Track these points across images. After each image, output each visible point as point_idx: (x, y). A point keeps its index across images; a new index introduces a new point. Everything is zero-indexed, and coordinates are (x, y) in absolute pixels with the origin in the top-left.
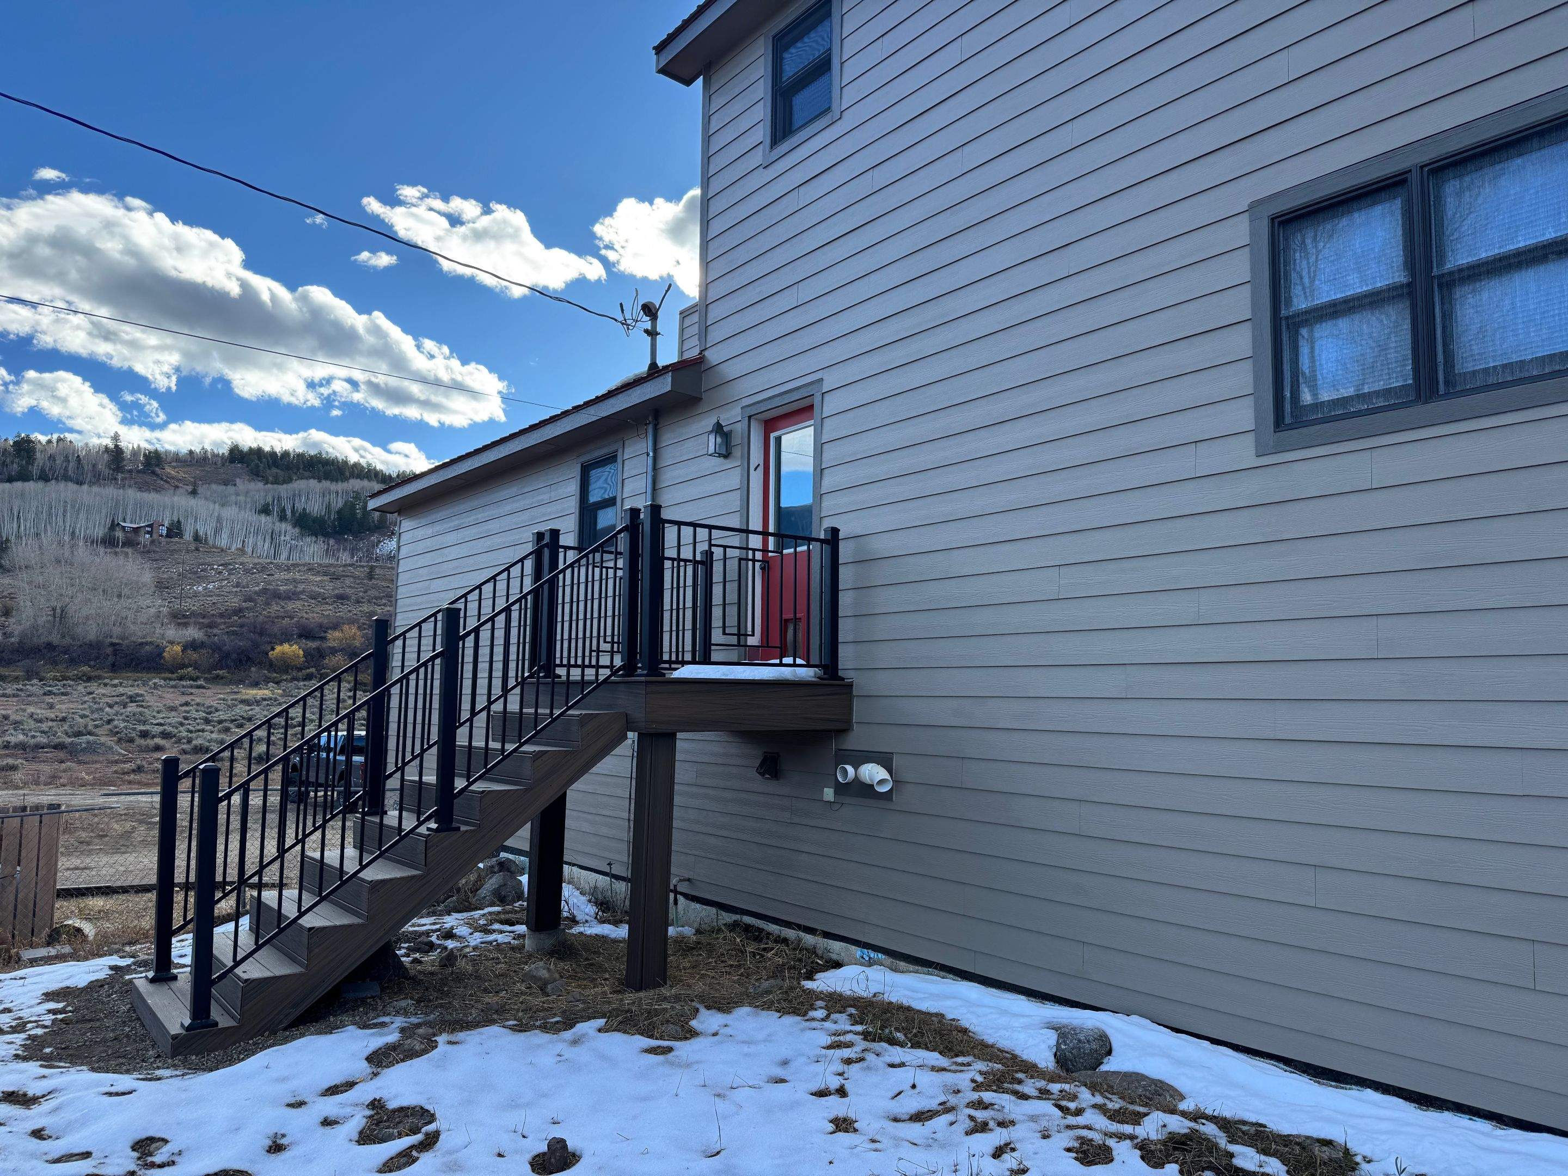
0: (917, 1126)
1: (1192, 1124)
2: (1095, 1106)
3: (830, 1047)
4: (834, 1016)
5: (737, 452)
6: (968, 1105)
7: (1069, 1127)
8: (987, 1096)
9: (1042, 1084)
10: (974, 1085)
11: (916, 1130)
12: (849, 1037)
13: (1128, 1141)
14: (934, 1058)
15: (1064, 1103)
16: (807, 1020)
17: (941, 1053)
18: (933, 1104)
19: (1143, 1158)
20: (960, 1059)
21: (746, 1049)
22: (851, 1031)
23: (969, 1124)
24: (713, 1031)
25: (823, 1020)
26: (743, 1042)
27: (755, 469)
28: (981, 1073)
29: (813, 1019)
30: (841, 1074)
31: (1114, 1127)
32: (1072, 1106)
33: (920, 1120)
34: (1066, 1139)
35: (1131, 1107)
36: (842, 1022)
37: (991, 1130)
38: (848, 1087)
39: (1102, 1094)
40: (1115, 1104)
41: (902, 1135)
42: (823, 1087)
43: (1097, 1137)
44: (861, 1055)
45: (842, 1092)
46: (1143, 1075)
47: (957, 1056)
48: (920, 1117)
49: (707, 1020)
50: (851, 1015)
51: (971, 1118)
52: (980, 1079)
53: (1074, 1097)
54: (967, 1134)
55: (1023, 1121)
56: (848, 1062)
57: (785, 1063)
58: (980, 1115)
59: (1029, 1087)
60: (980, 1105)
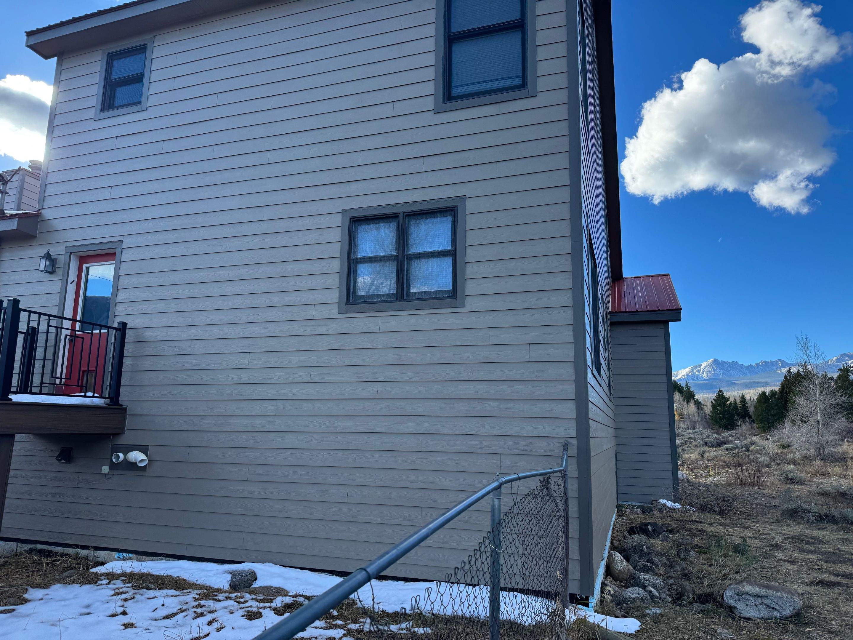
0: (168, 621)
1: (294, 599)
2: (252, 599)
3: (114, 595)
4: (113, 582)
5: (60, 272)
6: (193, 607)
7: (241, 608)
8: (202, 602)
9: (227, 595)
10: (194, 599)
11: (168, 622)
12: (124, 589)
13: (268, 608)
14: (172, 592)
15: (238, 600)
16: (98, 585)
17: (175, 590)
18: (175, 610)
19: (275, 613)
20: (185, 591)
21: (63, 603)
22: (124, 587)
23: (194, 615)
24: (40, 598)
25: (107, 584)
26: (60, 600)
27: (71, 283)
28: (197, 594)
29: (101, 585)
30: (123, 606)
31: (263, 605)
32: (242, 600)
33: (169, 618)
34: (242, 612)
35: (268, 597)
36: (119, 583)
37: (205, 615)
38: (127, 610)
39: (254, 595)
40: (261, 597)
41: (161, 625)
42: (114, 612)
43: (255, 610)
44: (132, 596)
45: (124, 613)
46: (271, 586)
47: (183, 590)
48: (168, 617)
49: (33, 594)
50: (123, 580)
51: (195, 612)
52: (197, 596)
53: (242, 597)
54: (193, 619)
55: (220, 609)
56: (126, 600)
57: (88, 606)
58: (199, 610)
59: (221, 597)
60: (199, 606)
